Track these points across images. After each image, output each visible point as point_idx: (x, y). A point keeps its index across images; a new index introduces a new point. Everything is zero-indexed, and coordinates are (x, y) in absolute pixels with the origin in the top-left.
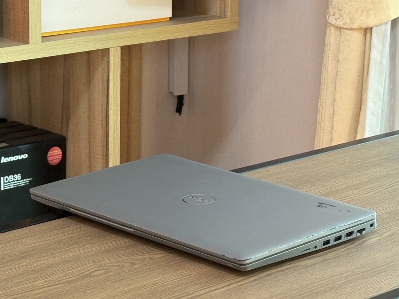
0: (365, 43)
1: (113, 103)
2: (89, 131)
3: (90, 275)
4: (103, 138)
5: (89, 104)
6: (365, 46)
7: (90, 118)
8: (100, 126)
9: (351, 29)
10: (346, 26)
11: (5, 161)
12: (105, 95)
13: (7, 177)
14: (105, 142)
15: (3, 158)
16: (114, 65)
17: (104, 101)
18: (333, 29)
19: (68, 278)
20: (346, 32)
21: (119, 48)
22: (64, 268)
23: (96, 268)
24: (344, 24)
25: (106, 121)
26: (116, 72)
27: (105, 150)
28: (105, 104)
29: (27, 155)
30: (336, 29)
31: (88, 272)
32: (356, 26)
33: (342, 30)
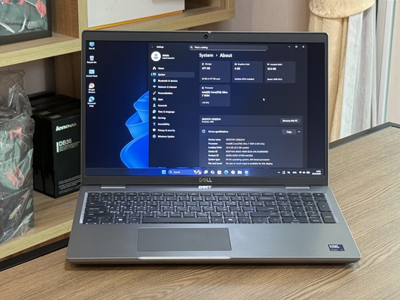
0: (342, 30)
6: (342, 31)
9: (332, 19)
10: (327, 16)
11: (59, 130)
13: (61, 142)
15: (57, 127)
18: (316, 18)
20: (327, 20)
24: (326, 15)
29: (75, 124)
30: (318, 19)
32: (335, 16)
33: (324, 19)
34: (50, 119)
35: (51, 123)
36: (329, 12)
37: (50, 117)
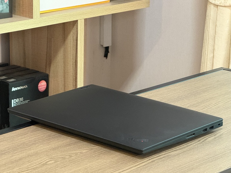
1: (79, 53)
2: (64, 71)
3: (46, 164)
4: (73, 75)
5: (64, 54)
7: (65, 63)
8: (72, 67)
9: (225, 6)
10: (221, 5)
11: (14, 90)
12: (75, 49)
13: (16, 100)
14: (75, 77)
15: (13, 88)
16: (80, 30)
17: (74, 52)
18: (212, 6)
19: (33, 166)
20: (221, 8)
21: (83, 20)
22: (30, 160)
23: (49, 159)
24: (220, 3)
25: (76, 64)
26: (81, 34)
27: (75, 82)
28: (75, 54)
29: (27, 86)
30: (214, 6)
31: (45, 162)
33: (218, 7)
34: (8, 81)
35: (9, 85)
36: (223, 2)
37: (7, 80)
